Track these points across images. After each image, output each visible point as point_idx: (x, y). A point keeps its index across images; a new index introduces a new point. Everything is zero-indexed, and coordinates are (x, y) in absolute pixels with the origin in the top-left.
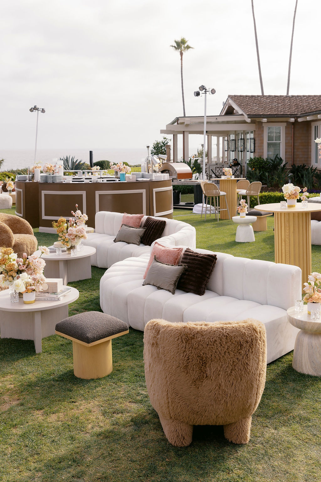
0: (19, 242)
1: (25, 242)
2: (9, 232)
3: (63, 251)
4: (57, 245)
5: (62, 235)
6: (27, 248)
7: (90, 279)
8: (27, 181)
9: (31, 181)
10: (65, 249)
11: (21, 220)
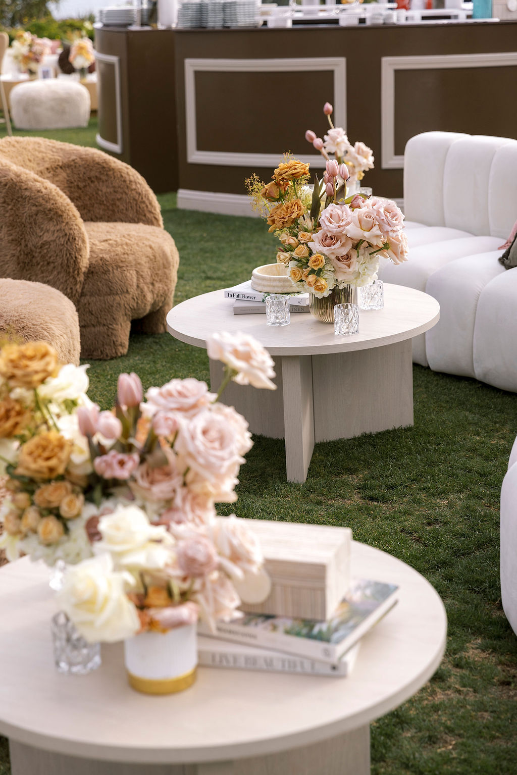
0: (107, 256)
1: (131, 258)
2: (65, 215)
3: (296, 310)
4: (265, 283)
5: (292, 241)
6: (138, 280)
7: (409, 429)
8: (136, 28)
9: (147, 28)
10: (305, 297)
11: (113, 165)
